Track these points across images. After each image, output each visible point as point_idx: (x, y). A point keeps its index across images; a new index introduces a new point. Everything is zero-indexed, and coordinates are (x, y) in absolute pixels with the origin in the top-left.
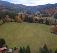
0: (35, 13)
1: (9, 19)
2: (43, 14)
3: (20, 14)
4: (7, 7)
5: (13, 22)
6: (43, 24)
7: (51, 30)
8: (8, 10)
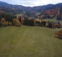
0: (35, 14)
1: (5, 22)
2: (45, 16)
3: (19, 17)
4: (3, 9)
5: (11, 25)
6: (45, 27)
7: (56, 35)
8: (5, 11)
